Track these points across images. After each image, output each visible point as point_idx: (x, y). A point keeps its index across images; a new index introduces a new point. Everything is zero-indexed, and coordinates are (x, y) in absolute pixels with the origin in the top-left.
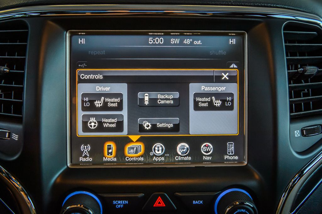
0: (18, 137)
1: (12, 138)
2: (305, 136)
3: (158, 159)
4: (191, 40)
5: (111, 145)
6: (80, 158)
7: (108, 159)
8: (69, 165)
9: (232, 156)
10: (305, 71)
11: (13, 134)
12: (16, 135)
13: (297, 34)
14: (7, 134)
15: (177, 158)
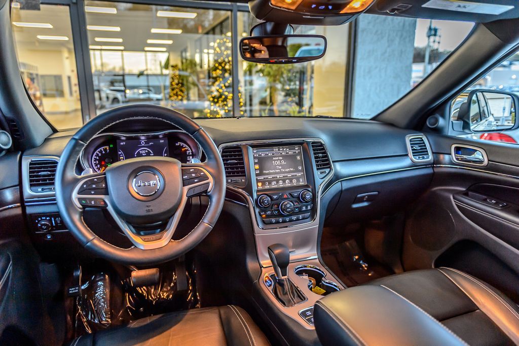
1: (242, 181)
2: (321, 174)
3: (281, 185)
4: (286, 149)
7: (267, 187)
9: (302, 183)
10: (318, 155)
13: (315, 145)
15: (287, 185)
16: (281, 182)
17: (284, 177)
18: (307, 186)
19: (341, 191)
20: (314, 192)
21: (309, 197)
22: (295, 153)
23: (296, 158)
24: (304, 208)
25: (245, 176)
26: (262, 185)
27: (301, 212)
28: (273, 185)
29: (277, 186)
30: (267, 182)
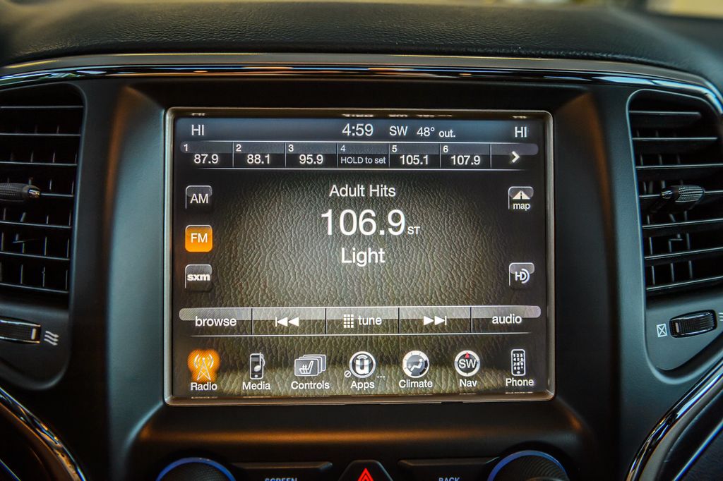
0: (57, 338)
1: (46, 340)
2: (679, 335)
3: (360, 385)
5: (258, 356)
6: (192, 383)
7: (252, 387)
8: (167, 399)
9: (522, 378)
10: (676, 196)
11: (47, 332)
12: (54, 334)
14: (34, 331)
15: (403, 384)
16: (362, 360)
17: (389, 325)
22: (503, 160)
23: (503, 199)
26: (221, 371)
28: (303, 379)
29: (334, 383)
30: (261, 356)
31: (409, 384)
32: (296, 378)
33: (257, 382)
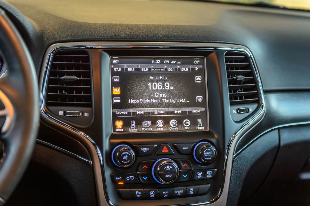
1: (85, 115)
2: (239, 113)
3: (160, 129)
4: (175, 61)
6: (116, 129)
7: (132, 130)
8: (112, 132)
9: (201, 127)
10: (237, 78)
11: (85, 113)
12: (87, 114)
13: (233, 57)
15: (171, 128)
16: (160, 122)
17: (167, 113)
18: (209, 133)
19: (278, 148)
20: (221, 146)
21: (209, 154)
22: (193, 69)
23: (194, 80)
24: (200, 175)
25: (90, 106)
26: (123, 126)
27: (192, 181)
28: (145, 128)
29: (153, 129)
30: (134, 122)
31: (172, 129)
32: (143, 127)
33: (133, 128)
